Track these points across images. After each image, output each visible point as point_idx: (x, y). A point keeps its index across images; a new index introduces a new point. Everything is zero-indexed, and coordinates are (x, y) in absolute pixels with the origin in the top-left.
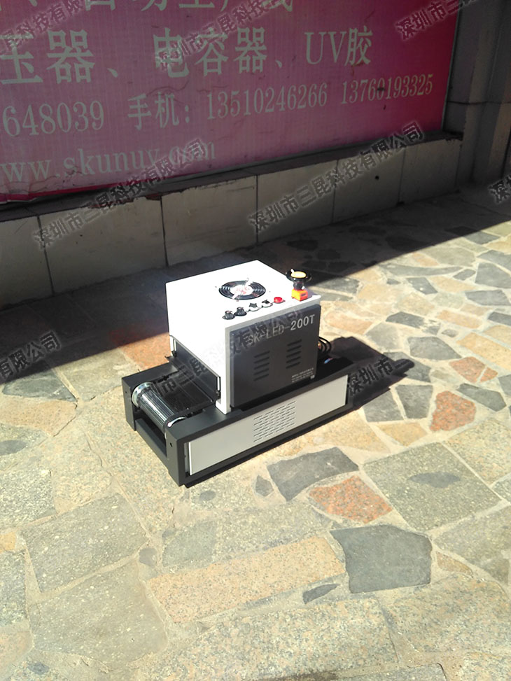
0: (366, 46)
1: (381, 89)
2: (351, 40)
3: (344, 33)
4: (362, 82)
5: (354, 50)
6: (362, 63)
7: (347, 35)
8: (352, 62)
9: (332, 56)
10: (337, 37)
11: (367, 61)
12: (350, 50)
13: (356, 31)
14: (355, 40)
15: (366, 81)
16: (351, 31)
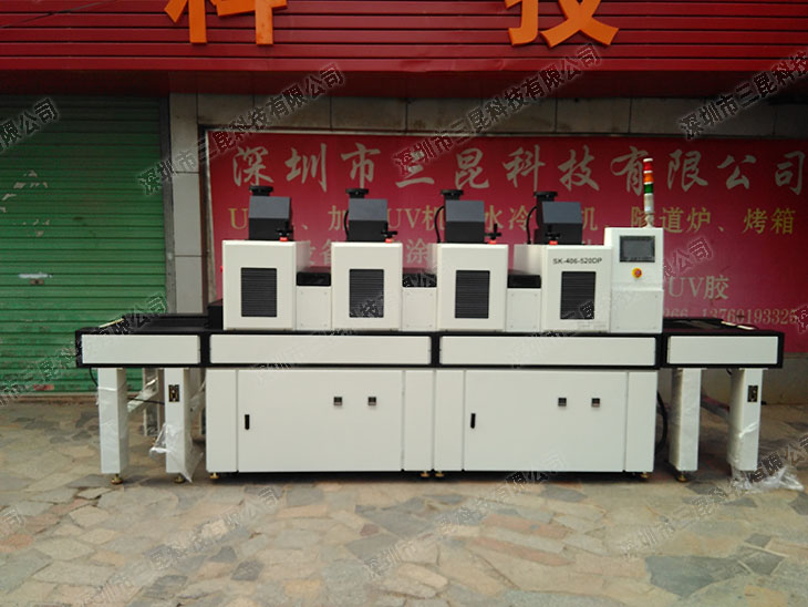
0: (723, 288)
1: (740, 317)
2: (708, 283)
3: (702, 279)
4: (721, 310)
5: (712, 290)
6: (720, 298)
7: (704, 281)
8: (711, 297)
9: (691, 292)
10: (696, 282)
11: (725, 297)
12: (708, 289)
13: (712, 278)
14: (712, 283)
15: (725, 310)
16: (708, 278)
